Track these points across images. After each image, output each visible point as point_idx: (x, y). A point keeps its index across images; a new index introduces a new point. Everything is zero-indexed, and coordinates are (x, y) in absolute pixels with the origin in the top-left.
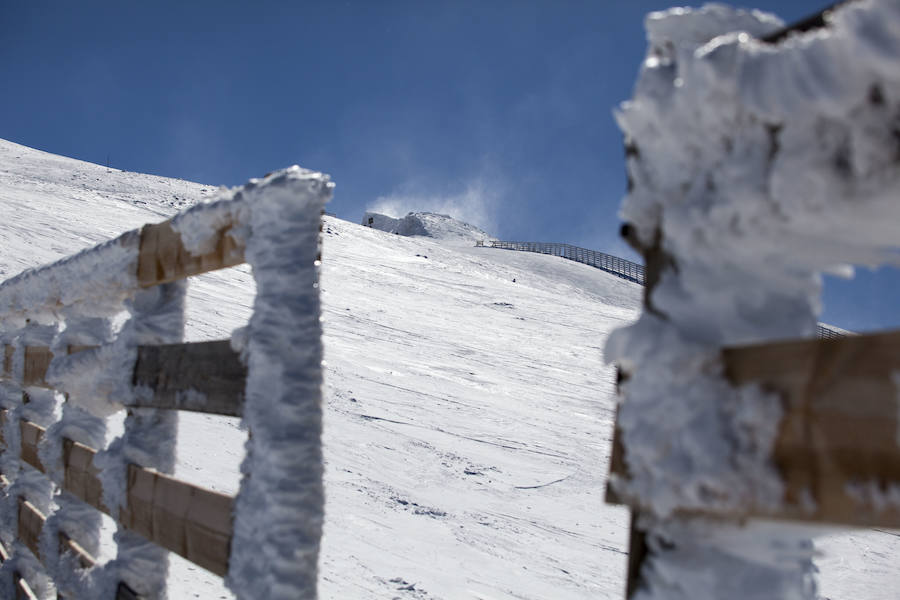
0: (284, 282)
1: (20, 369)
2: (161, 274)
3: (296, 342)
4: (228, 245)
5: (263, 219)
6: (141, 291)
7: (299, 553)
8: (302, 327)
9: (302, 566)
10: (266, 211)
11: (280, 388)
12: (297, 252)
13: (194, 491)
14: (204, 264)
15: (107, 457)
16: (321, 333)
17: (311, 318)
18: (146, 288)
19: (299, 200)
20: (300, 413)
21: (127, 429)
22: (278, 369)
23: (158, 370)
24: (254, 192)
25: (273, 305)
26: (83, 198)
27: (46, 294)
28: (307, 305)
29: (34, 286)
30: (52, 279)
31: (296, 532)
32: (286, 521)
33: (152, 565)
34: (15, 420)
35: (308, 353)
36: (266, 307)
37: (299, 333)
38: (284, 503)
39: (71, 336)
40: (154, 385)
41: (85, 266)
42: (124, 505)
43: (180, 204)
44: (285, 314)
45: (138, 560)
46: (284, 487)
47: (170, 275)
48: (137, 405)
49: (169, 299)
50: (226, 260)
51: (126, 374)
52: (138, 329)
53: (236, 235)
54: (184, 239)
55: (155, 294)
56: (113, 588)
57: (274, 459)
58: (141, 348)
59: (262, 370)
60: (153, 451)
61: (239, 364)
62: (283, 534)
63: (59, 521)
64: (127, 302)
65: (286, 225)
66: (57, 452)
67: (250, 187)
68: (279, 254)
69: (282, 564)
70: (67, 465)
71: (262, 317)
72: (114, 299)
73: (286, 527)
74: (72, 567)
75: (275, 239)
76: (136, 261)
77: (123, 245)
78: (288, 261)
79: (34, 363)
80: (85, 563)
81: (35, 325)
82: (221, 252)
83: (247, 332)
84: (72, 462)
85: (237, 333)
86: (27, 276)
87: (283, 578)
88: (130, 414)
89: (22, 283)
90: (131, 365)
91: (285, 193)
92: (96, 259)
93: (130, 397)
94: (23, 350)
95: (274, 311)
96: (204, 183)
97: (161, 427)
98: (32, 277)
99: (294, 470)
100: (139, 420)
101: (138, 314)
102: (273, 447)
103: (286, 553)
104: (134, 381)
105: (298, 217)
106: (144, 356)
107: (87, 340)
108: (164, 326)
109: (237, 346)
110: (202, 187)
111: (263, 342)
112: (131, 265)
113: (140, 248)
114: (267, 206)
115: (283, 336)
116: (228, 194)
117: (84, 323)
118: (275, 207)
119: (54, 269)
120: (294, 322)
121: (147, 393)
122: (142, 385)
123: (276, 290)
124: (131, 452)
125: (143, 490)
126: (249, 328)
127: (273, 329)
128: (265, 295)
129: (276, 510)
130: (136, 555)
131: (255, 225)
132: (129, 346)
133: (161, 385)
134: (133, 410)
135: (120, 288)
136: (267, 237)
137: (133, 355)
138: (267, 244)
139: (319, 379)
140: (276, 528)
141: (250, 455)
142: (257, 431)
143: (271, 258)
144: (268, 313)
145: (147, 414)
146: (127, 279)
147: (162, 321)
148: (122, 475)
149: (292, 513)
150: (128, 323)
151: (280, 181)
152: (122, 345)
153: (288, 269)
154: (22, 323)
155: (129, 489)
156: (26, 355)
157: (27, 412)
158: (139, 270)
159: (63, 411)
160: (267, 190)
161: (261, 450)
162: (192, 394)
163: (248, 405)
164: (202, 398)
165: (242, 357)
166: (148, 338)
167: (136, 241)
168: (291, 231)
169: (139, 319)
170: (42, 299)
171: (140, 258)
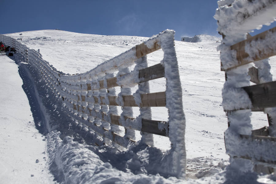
0: (169, 51)
1: (106, 85)
2: (142, 54)
3: (173, 61)
4: (157, 46)
5: (163, 40)
6: (138, 59)
7: (179, 99)
8: (173, 58)
9: (179, 101)
10: (164, 38)
11: (171, 70)
12: (170, 45)
13: (156, 93)
14: (152, 50)
15: (136, 94)
16: (177, 59)
17: (175, 56)
18: (138, 58)
19: (169, 35)
20: (175, 74)
21: (139, 88)
22: (170, 66)
23: (145, 74)
24: (161, 35)
25: (168, 55)
26: (97, 45)
27: (112, 65)
28: (173, 54)
29: (108, 64)
30: (114, 61)
31: (178, 95)
32: (175, 93)
33: (148, 114)
34: (107, 97)
35: (175, 63)
36: (166, 55)
37: (173, 59)
38: (175, 90)
39: (120, 73)
40: (144, 77)
41: (123, 57)
42: (141, 102)
43: (126, 43)
44: (170, 56)
45: (145, 114)
46: (174, 87)
47: (144, 54)
48: (141, 82)
49: (144, 60)
50: (157, 49)
51: (137, 76)
52: (138, 67)
53: (158, 44)
54: (147, 46)
55: (141, 59)
56: (141, 120)
57: (172, 82)
58: (140, 71)
59: (167, 67)
60: (145, 91)
61: (162, 67)
62: (175, 96)
63: (124, 114)
64: (135, 62)
65: (168, 40)
66: (121, 99)
67: (160, 34)
68: (167, 46)
69: (176, 101)
70: (124, 101)
71: (166, 57)
72: (132, 62)
73: (176, 94)
74: (129, 121)
75: (166, 43)
76: (136, 53)
77: (133, 50)
78: (169, 47)
79: (110, 82)
80: (132, 119)
81: (108, 74)
82: (156, 47)
83: (163, 61)
84: (125, 100)
85: (161, 61)
86: (106, 62)
87: (176, 103)
88: (139, 85)
89: (105, 64)
90: (138, 74)
91: (167, 34)
92: (126, 54)
93: (139, 81)
94: (106, 80)
95: (168, 56)
96: (132, 36)
97: (146, 86)
98: (108, 62)
99: (176, 84)
100: (141, 86)
101: (138, 64)
102: (171, 80)
103: (176, 99)
104: (139, 77)
105: (170, 38)
106: (141, 72)
107: (124, 73)
108: (143, 65)
109: (162, 64)
110: (131, 37)
111: (167, 62)
112: (135, 54)
113: (136, 50)
114: (163, 38)
115: (170, 60)
116: (156, 36)
117: (123, 70)
118: (165, 37)
119: (114, 59)
120: (172, 58)
121: (143, 79)
122: (141, 77)
123: (167, 52)
124: (140, 92)
125: (145, 98)
126: (163, 60)
127: (168, 59)
128: (166, 53)
129: (173, 92)
130: (145, 113)
131: (162, 41)
132: (137, 71)
133: (146, 76)
134: (140, 83)
135: (133, 59)
136: (164, 43)
137: (138, 72)
138: (165, 44)
139: (178, 67)
140: (174, 95)
141: (167, 83)
142: (168, 78)
143: (166, 47)
144: (167, 57)
145: (143, 84)
146: (134, 57)
147: (143, 64)
148: (140, 97)
149: (177, 92)
150: (136, 66)
151: (165, 32)
152: (135, 71)
153: (169, 48)
154: (104, 75)
155: (142, 99)
156: (107, 81)
157: (109, 94)
158: (137, 55)
159: (121, 90)
160: (163, 34)
161: (169, 81)
162: (153, 76)
163: (165, 74)
164: (156, 76)
165: (163, 66)
166: (141, 68)
167: (135, 49)
168: (169, 41)
169: (138, 65)
170: (111, 67)
171: (136, 52)
